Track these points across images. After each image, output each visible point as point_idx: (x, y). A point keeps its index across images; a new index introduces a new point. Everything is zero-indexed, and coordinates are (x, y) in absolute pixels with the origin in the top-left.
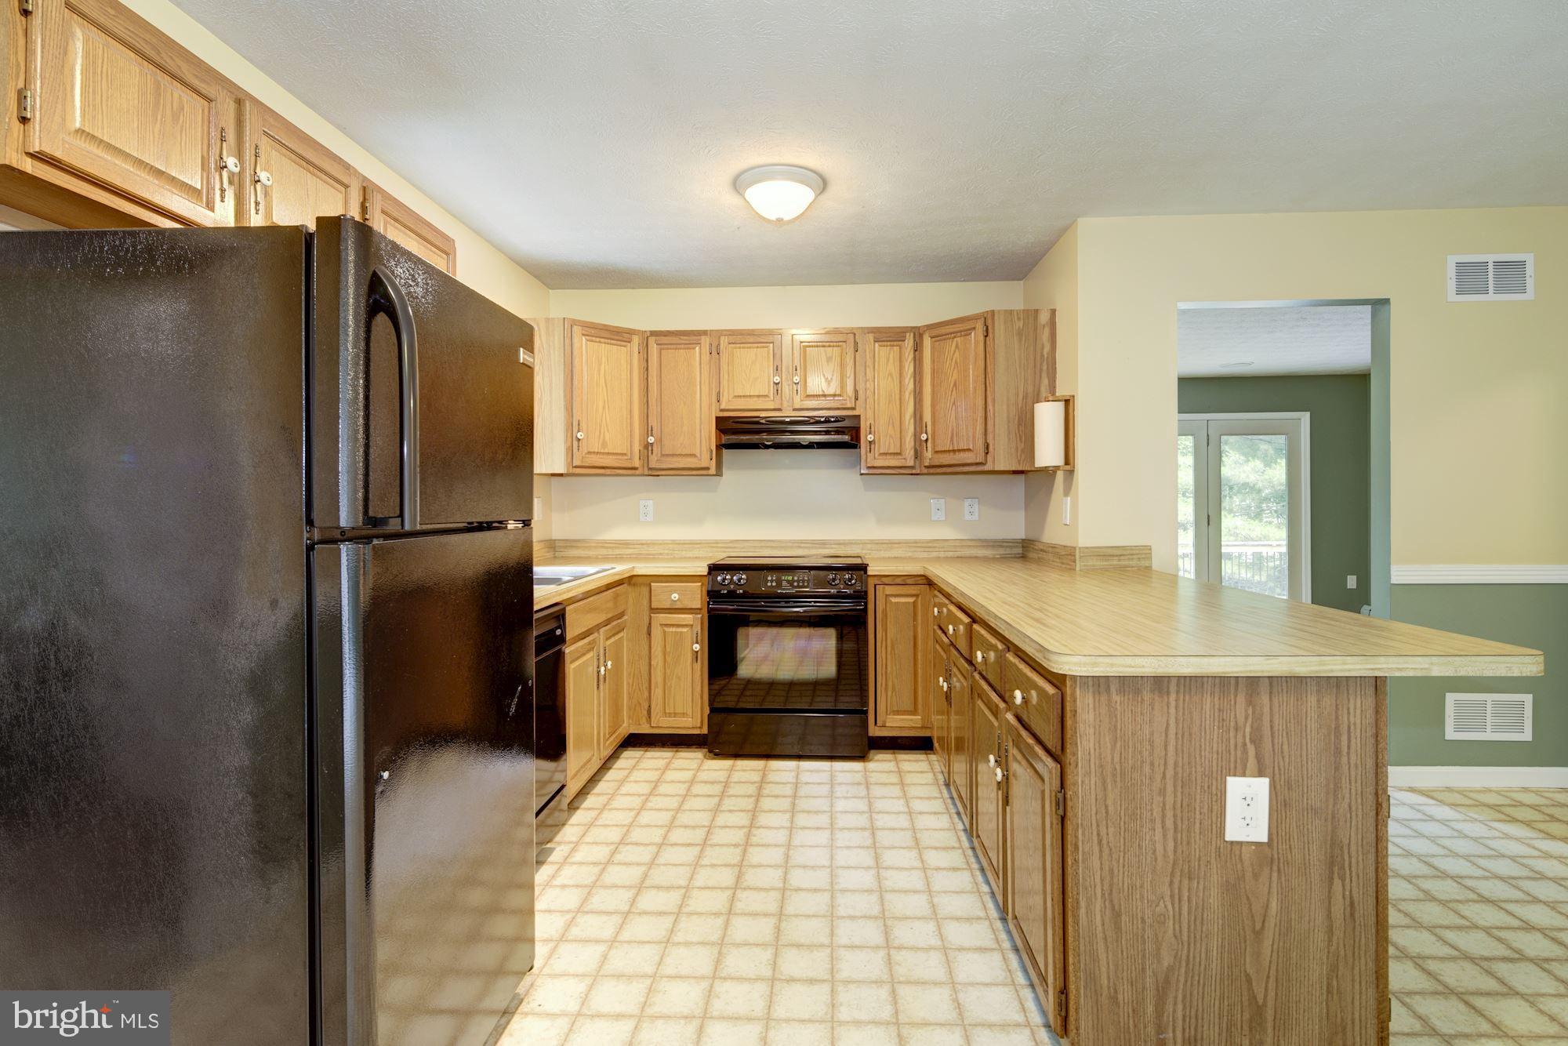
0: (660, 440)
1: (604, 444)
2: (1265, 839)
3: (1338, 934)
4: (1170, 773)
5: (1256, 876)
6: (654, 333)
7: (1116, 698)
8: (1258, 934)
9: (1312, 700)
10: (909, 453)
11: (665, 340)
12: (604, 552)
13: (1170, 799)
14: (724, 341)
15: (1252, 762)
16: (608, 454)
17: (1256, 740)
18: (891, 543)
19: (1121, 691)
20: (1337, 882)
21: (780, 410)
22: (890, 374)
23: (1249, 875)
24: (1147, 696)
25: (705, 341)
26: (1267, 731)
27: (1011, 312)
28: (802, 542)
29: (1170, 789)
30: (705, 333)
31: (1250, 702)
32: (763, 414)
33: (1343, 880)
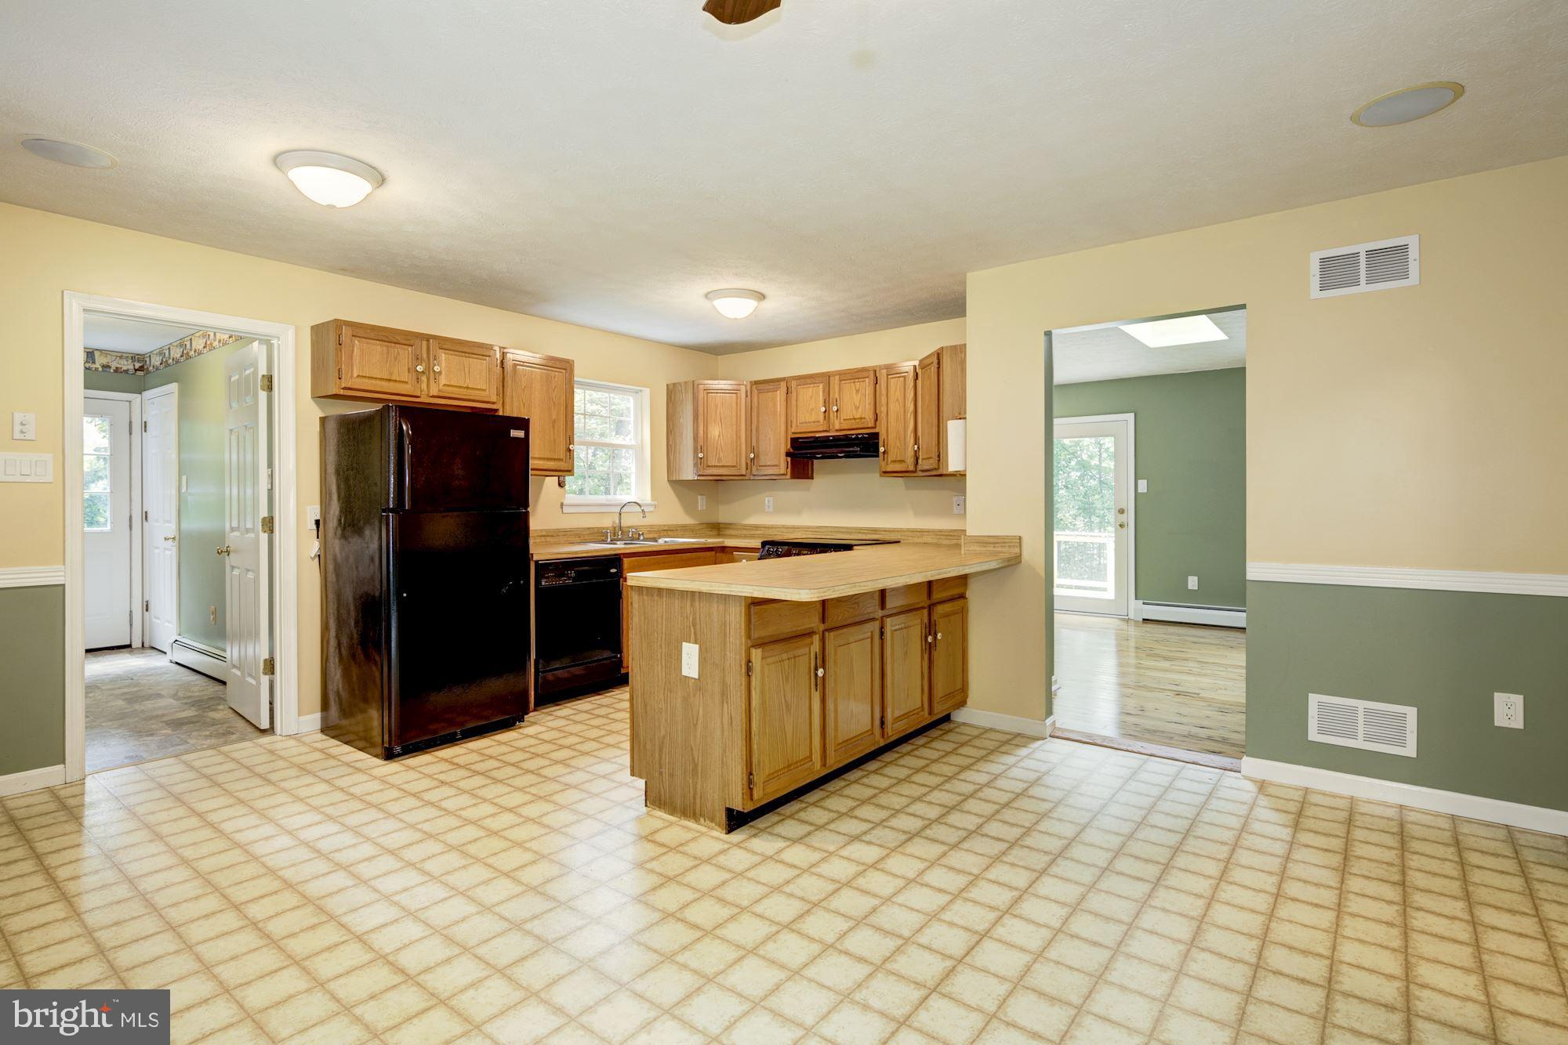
0: (757, 456)
1: (719, 460)
2: (697, 677)
3: (726, 733)
4: (664, 637)
5: (694, 696)
6: (757, 383)
7: (645, 598)
8: (695, 725)
9: (715, 606)
10: (910, 460)
11: (761, 386)
12: (745, 532)
13: (663, 651)
14: (794, 384)
15: (693, 636)
16: (723, 466)
17: (694, 625)
18: (922, 532)
19: (647, 595)
20: (725, 705)
21: (826, 431)
22: (898, 400)
23: (692, 695)
24: (656, 598)
25: (783, 385)
26: (698, 621)
27: (955, 346)
28: (861, 529)
29: (663, 646)
30: (783, 379)
31: (692, 605)
32: (817, 435)
33: (727, 703)
